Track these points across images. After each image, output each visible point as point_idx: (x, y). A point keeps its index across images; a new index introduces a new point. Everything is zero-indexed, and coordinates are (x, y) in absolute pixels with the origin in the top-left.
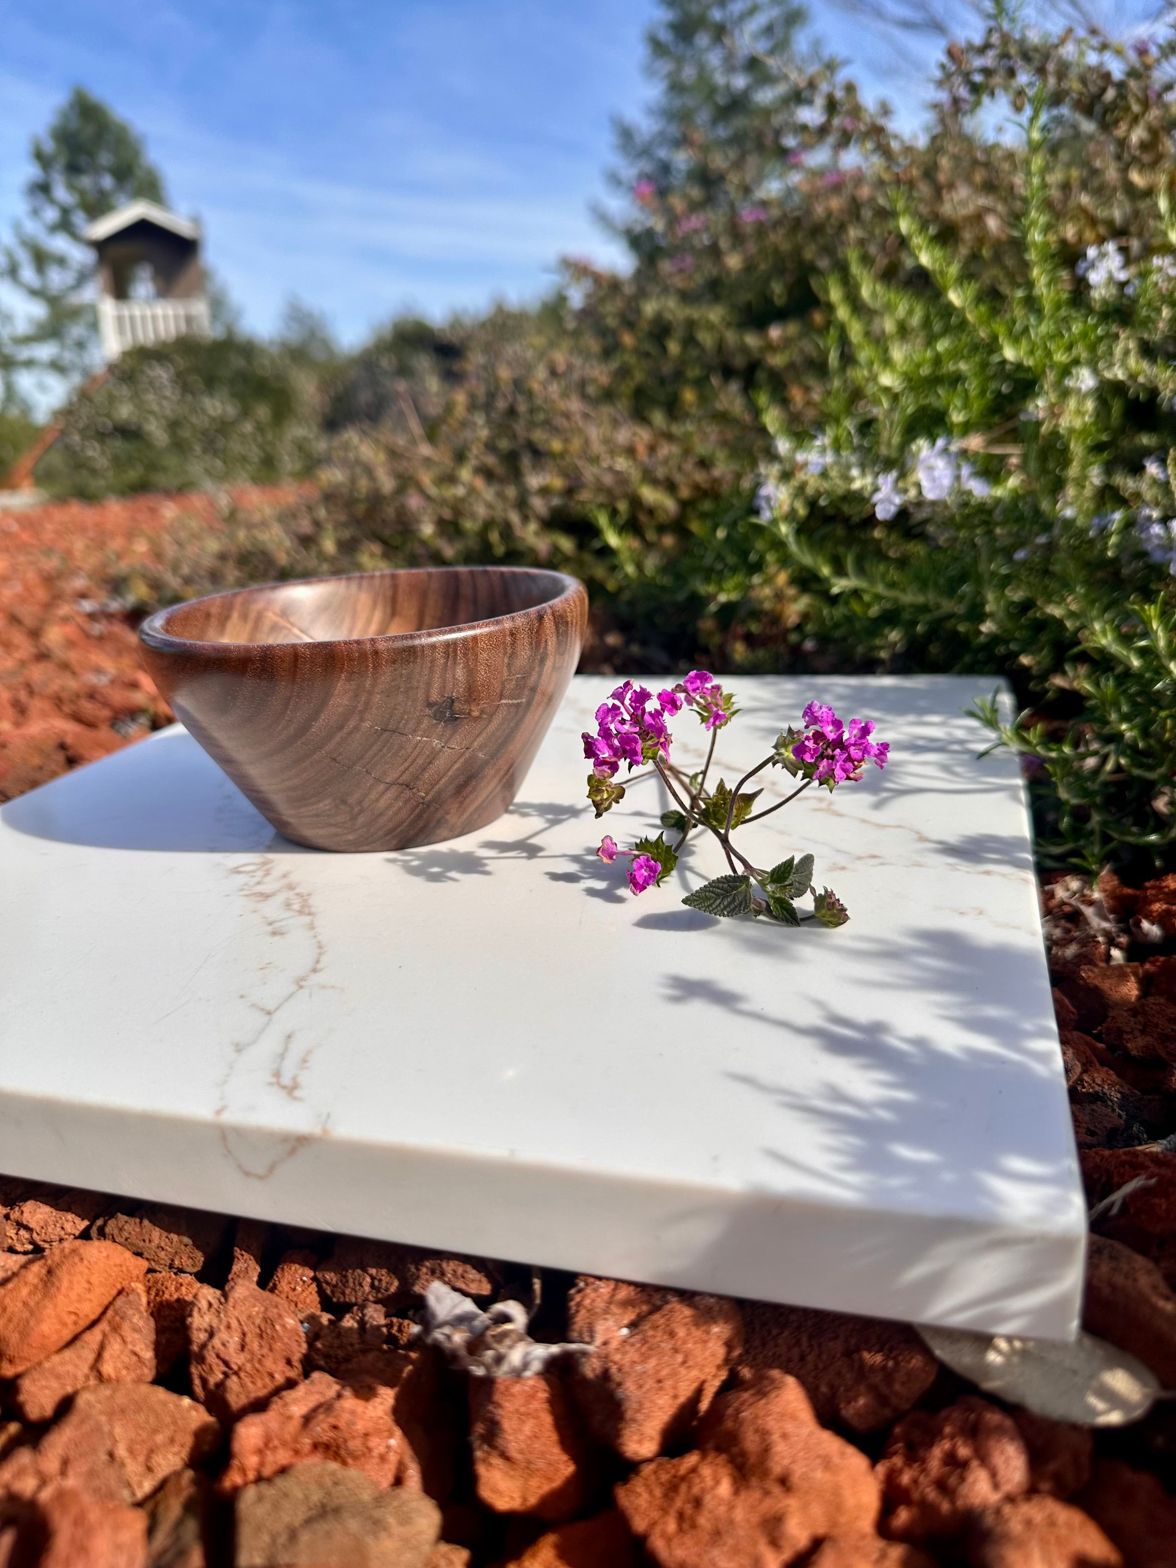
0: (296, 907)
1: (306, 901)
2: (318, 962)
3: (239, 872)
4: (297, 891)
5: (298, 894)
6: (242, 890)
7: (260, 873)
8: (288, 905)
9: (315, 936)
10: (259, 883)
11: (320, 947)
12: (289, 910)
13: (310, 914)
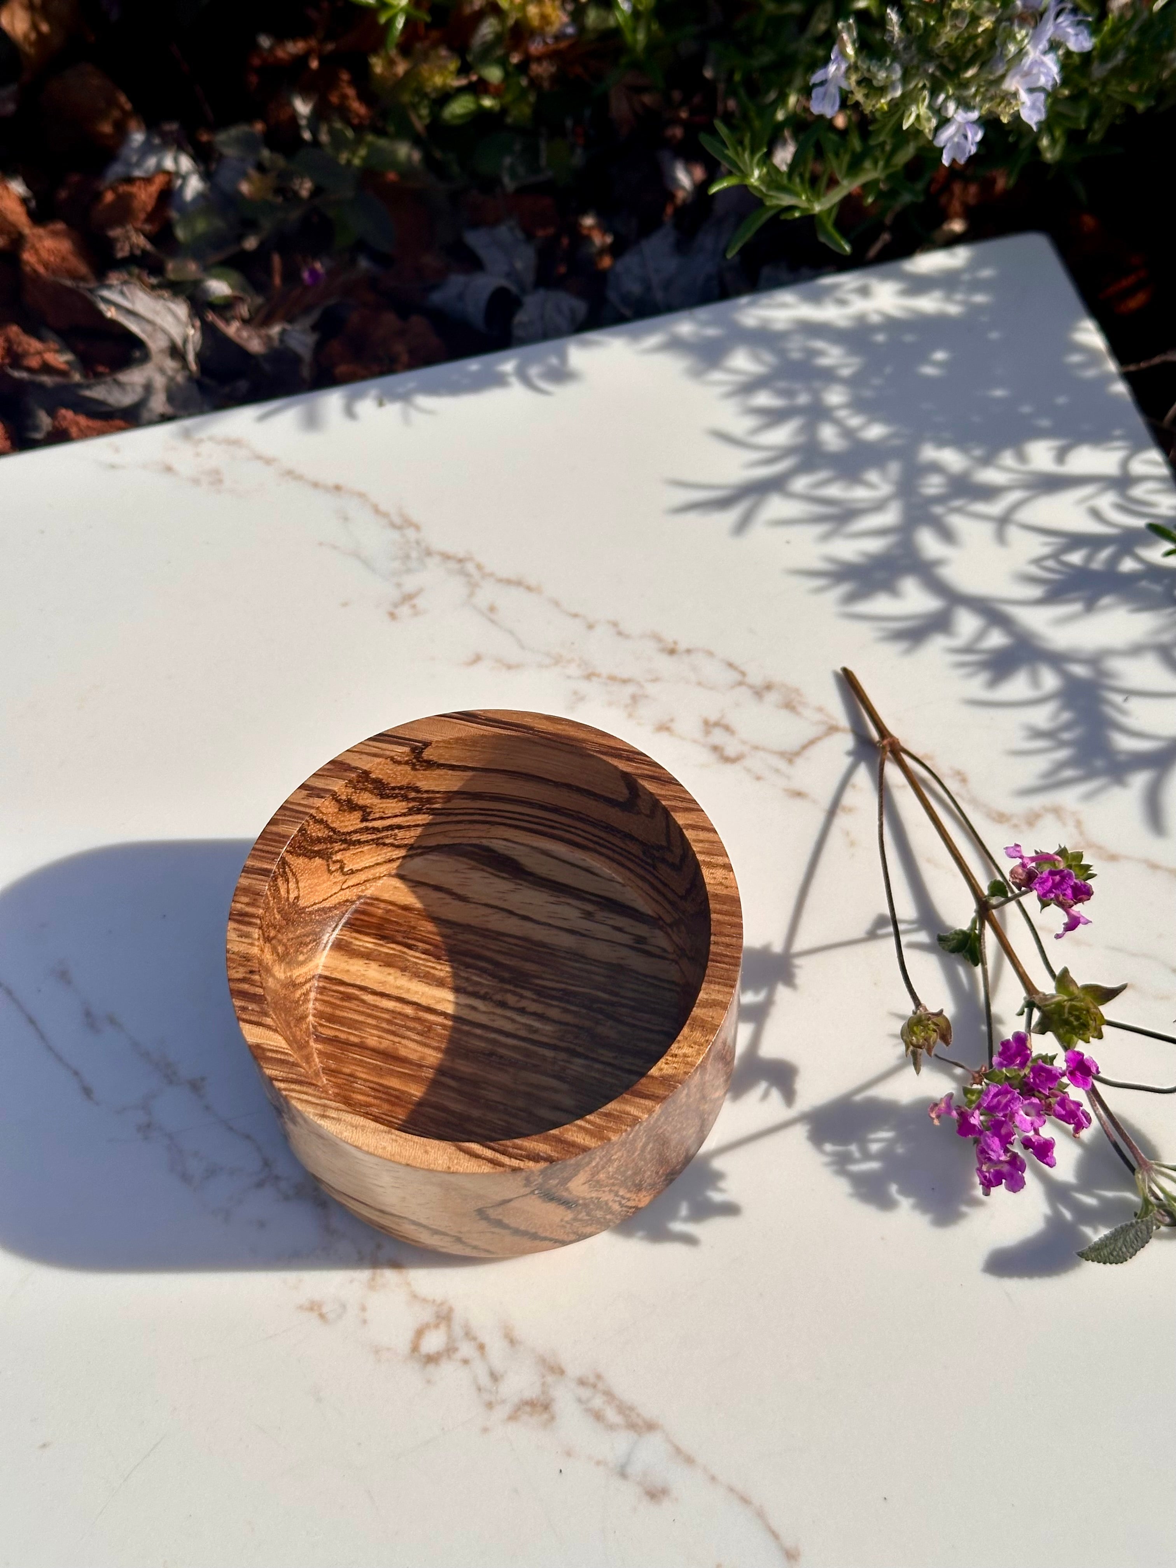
0: (612, 1415)
1: (609, 1394)
2: (775, 1536)
3: (431, 1359)
4: (573, 1370)
5: (582, 1382)
6: (490, 1405)
7: (466, 1349)
8: (598, 1416)
9: (713, 1478)
10: (495, 1377)
11: (745, 1500)
12: (611, 1427)
13: (651, 1427)
